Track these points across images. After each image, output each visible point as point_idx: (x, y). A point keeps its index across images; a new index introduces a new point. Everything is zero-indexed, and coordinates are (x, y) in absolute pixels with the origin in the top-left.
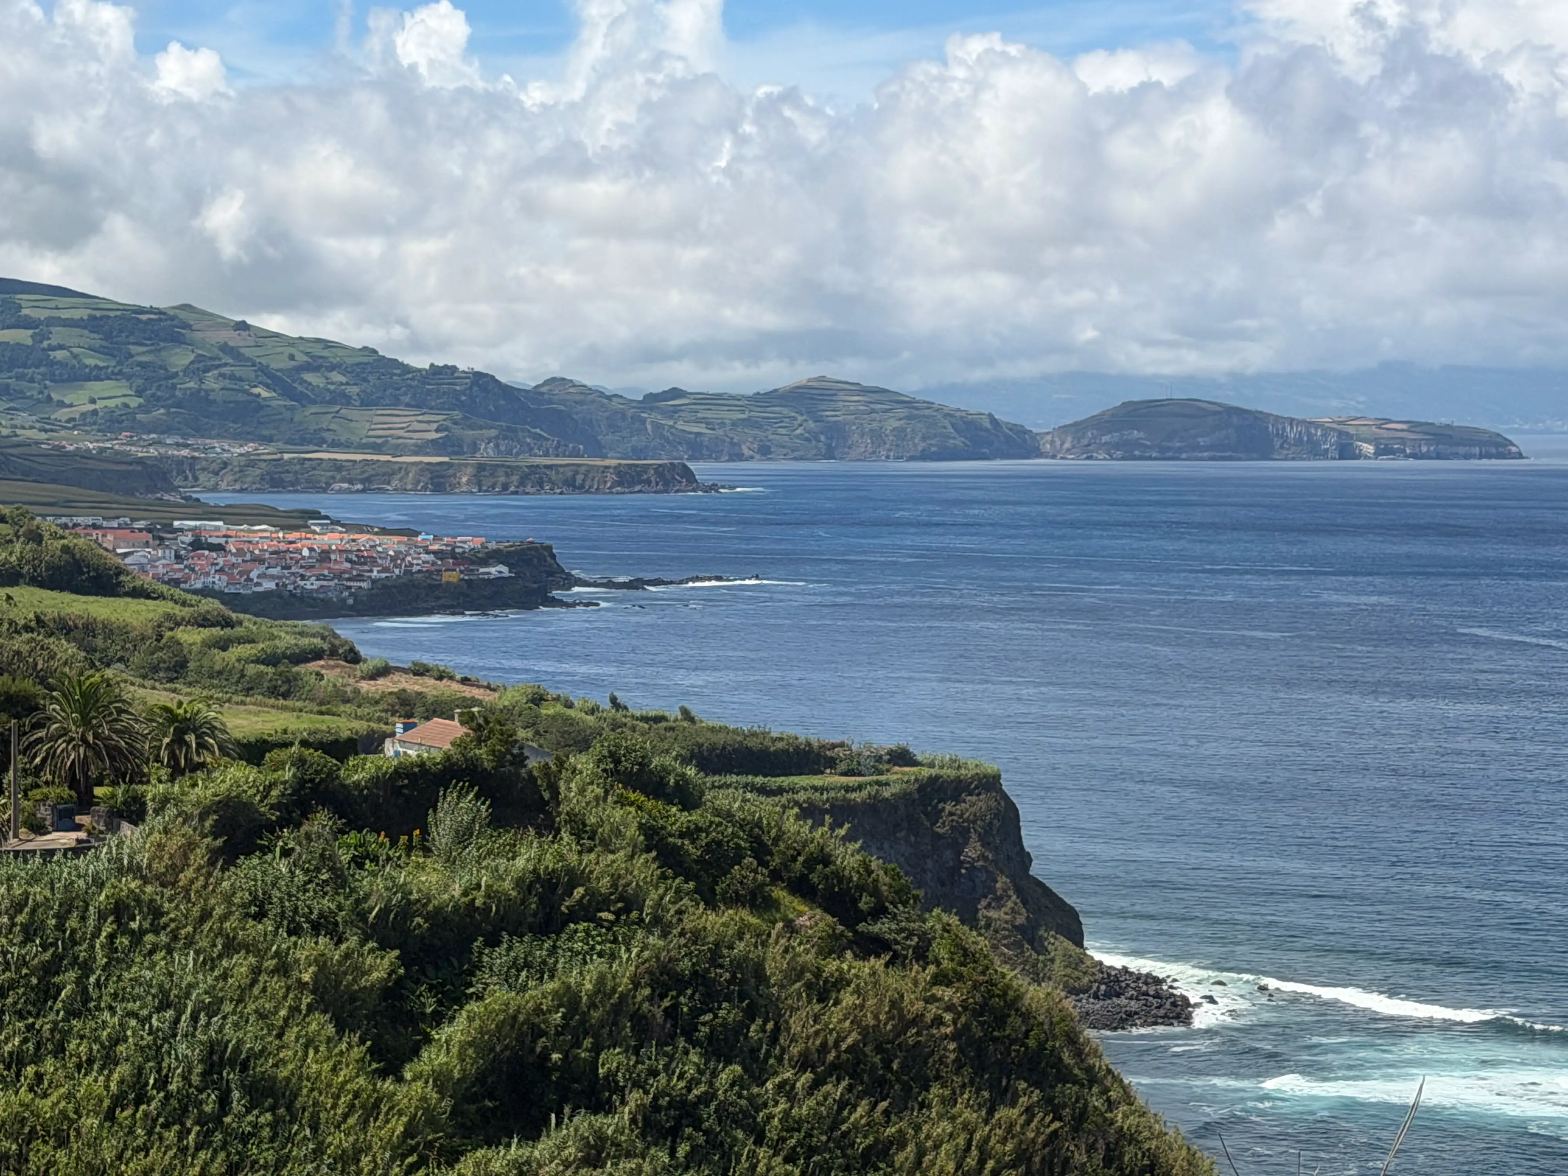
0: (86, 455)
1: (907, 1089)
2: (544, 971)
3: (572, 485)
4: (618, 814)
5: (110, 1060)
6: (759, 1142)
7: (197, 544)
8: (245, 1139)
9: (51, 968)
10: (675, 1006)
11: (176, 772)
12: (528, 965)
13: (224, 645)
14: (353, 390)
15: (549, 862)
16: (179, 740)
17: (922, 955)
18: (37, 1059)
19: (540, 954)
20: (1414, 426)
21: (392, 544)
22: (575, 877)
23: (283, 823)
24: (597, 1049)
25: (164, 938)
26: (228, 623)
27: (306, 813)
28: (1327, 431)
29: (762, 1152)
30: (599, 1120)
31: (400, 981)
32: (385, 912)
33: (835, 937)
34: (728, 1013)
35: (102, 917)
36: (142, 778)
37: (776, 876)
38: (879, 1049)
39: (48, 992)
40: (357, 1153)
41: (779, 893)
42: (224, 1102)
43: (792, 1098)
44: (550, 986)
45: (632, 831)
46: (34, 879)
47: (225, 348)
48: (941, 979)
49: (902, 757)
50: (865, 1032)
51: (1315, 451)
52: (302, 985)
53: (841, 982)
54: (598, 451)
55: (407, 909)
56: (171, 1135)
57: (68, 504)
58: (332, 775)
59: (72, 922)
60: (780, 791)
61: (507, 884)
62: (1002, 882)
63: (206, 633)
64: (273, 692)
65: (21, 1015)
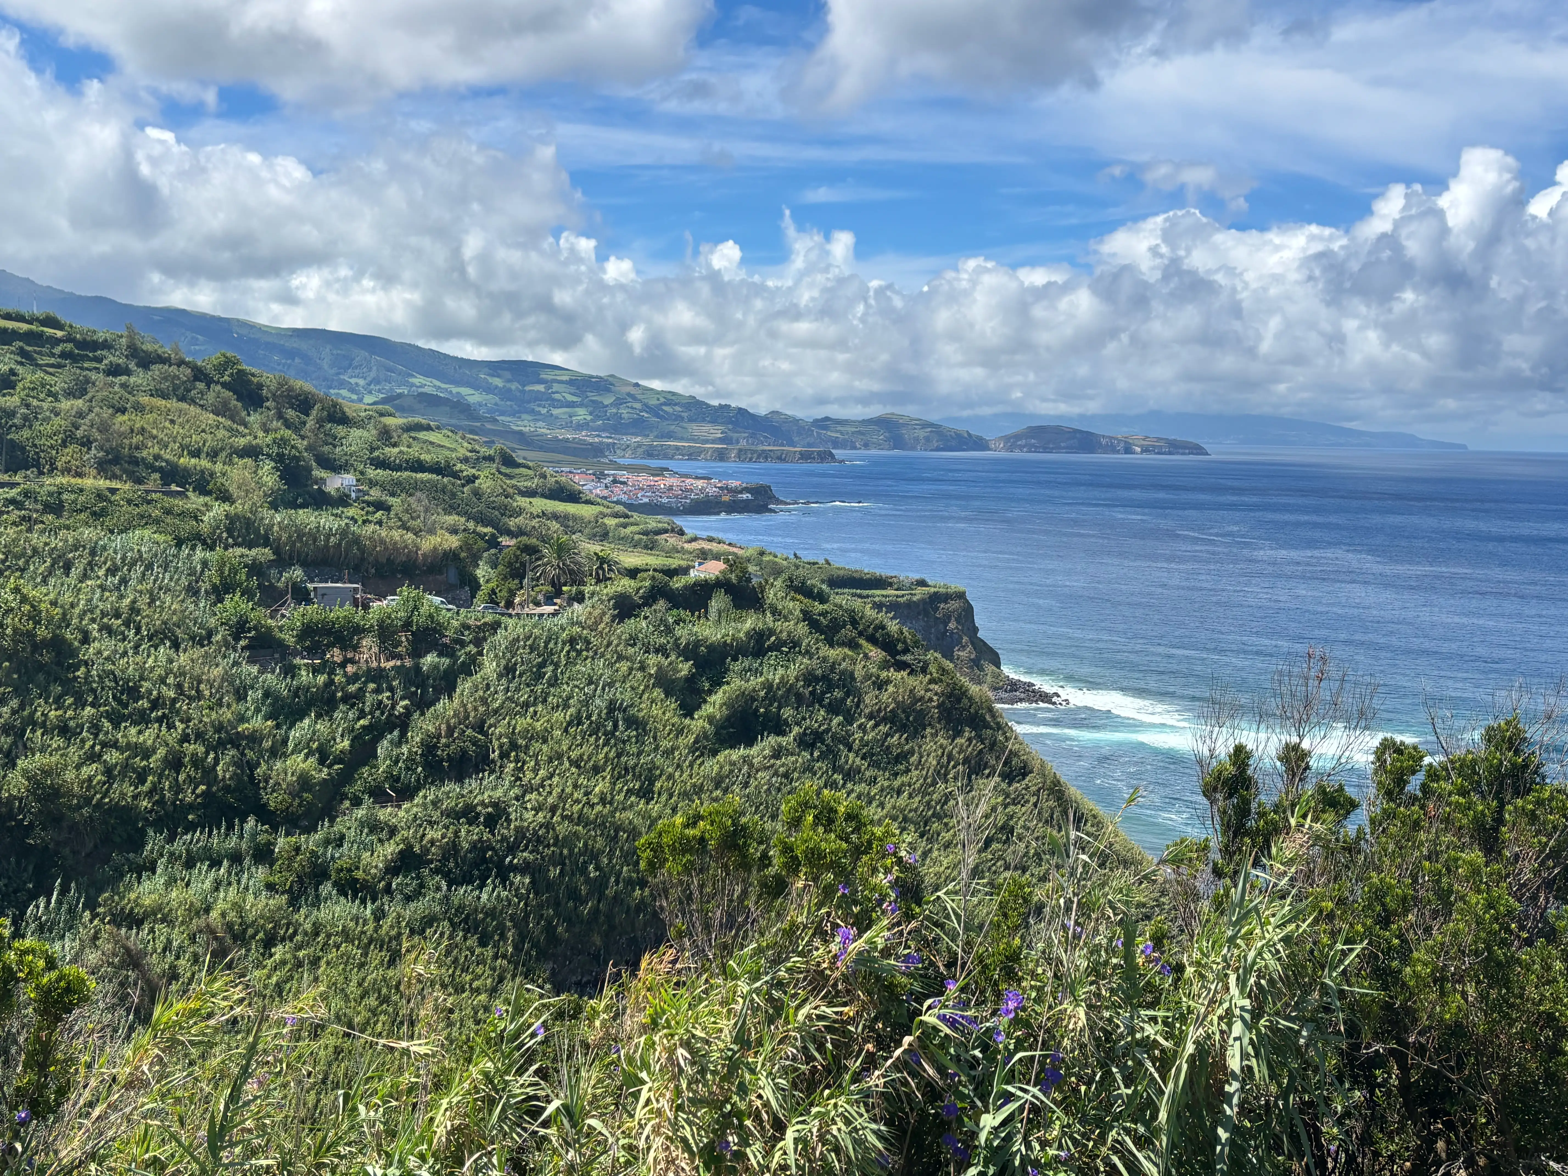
0: (567, 440)
1: (916, 730)
2: (757, 672)
3: (780, 459)
4: (791, 604)
5: (566, 706)
6: (850, 750)
7: (615, 481)
8: (624, 742)
9: (542, 665)
10: (815, 690)
11: (599, 581)
12: (750, 670)
13: (625, 526)
14: (685, 415)
15: (760, 625)
16: (601, 567)
17: (924, 670)
18: (535, 704)
19: (756, 665)
20: (1159, 439)
21: (700, 483)
22: (772, 632)
23: (645, 605)
24: (779, 708)
25: (591, 654)
26: (627, 516)
27: (655, 601)
28: (1119, 441)
29: (851, 755)
30: (780, 739)
31: (693, 675)
32: (688, 644)
33: (886, 661)
34: (838, 694)
35: (564, 643)
36: (583, 583)
37: (861, 634)
38: (904, 711)
39: (539, 676)
40: (673, 749)
41: (862, 641)
42: (616, 726)
43: (865, 732)
44: (760, 680)
45: (797, 612)
46: (535, 626)
47: (629, 394)
48: (932, 681)
49: (922, 583)
50: (897, 703)
51: (1115, 451)
52: (651, 675)
53: (888, 682)
54: (792, 444)
55: (697, 643)
56: (592, 739)
57: (558, 462)
58: (666, 584)
59: (551, 645)
60: (868, 596)
61: (742, 635)
62: (965, 639)
63: (617, 520)
64: (646, 547)
65: (528, 685)
